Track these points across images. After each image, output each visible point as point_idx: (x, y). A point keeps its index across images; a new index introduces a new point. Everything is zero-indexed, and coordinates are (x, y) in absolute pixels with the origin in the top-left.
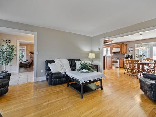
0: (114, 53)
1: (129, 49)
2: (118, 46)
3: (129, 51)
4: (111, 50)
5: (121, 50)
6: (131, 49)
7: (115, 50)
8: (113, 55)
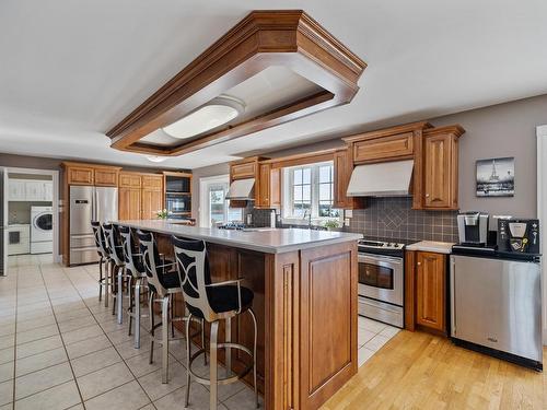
0: (363, 202)
1: (484, 174)
2: (398, 145)
3: (480, 185)
4: (341, 183)
5: (419, 179)
6: (504, 172)
7: (365, 182)
8: (349, 213)
